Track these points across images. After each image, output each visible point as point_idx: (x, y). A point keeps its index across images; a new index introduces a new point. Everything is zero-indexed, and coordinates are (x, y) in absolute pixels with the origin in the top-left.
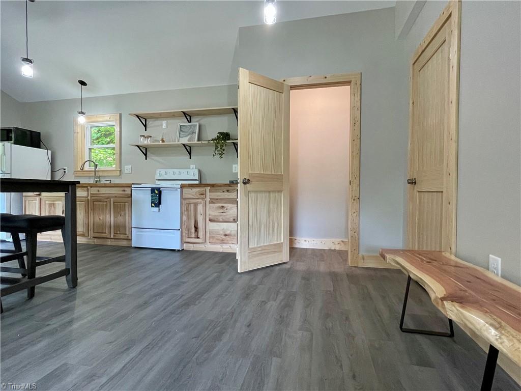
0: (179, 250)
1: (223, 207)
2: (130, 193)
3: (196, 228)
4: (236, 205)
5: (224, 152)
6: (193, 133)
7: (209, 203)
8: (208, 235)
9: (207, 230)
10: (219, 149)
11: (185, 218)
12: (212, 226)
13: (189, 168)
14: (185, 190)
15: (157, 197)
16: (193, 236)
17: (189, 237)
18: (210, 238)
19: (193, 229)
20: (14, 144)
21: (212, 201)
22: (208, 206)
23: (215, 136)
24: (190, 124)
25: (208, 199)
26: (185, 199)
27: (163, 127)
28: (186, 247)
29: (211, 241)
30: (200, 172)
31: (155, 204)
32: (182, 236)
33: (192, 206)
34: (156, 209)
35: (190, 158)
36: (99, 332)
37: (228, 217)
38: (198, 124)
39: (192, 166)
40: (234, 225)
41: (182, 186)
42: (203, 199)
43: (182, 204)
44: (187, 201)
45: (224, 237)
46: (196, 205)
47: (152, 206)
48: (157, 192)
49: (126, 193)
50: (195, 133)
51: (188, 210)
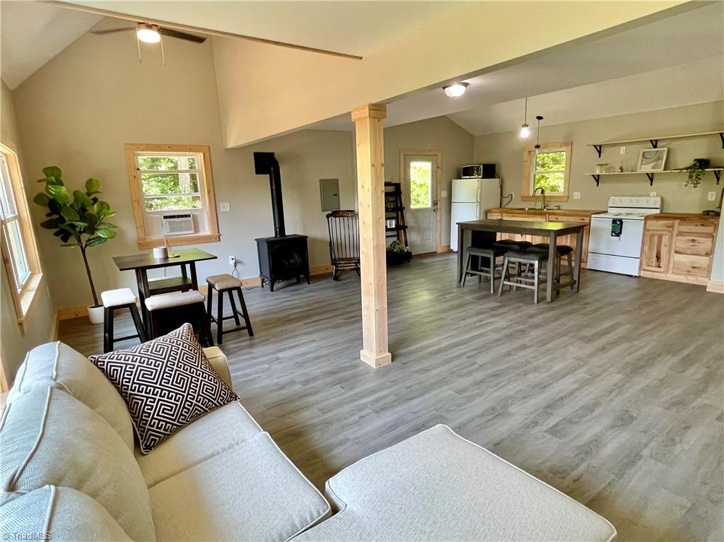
0: (636, 276)
1: (694, 240)
2: (588, 221)
3: (658, 258)
4: (711, 239)
5: (700, 181)
6: (659, 159)
7: (677, 235)
8: (671, 266)
9: (671, 261)
10: (694, 178)
11: (646, 248)
12: (678, 258)
13: (649, 196)
14: (648, 222)
15: (617, 227)
16: (654, 265)
17: (649, 266)
18: (673, 268)
19: (654, 259)
20: (483, 178)
21: (680, 234)
22: (675, 239)
23: (690, 162)
24: (656, 149)
25: (676, 232)
26: (648, 230)
27: (621, 153)
28: (643, 274)
29: (675, 271)
30: (662, 200)
31: (615, 233)
32: (641, 264)
33: (656, 239)
34: (617, 238)
35: (651, 185)
36: (622, 316)
37: (699, 250)
38: (666, 149)
39: (652, 194)
40: (706, 258)
41: (647, 218)
42: (669, 232)
43: (644, 234)
44: (650, 233)
45: (690, 269)
46: (660, 237)
47: (612, 235)
48: (618, 223)
49: (585, 221)
50: (662, 159)
51: (650, 241)
